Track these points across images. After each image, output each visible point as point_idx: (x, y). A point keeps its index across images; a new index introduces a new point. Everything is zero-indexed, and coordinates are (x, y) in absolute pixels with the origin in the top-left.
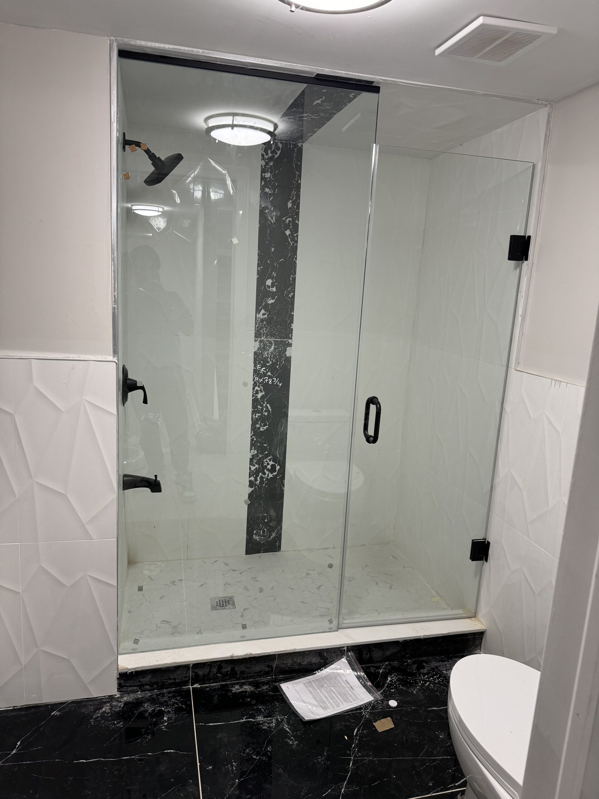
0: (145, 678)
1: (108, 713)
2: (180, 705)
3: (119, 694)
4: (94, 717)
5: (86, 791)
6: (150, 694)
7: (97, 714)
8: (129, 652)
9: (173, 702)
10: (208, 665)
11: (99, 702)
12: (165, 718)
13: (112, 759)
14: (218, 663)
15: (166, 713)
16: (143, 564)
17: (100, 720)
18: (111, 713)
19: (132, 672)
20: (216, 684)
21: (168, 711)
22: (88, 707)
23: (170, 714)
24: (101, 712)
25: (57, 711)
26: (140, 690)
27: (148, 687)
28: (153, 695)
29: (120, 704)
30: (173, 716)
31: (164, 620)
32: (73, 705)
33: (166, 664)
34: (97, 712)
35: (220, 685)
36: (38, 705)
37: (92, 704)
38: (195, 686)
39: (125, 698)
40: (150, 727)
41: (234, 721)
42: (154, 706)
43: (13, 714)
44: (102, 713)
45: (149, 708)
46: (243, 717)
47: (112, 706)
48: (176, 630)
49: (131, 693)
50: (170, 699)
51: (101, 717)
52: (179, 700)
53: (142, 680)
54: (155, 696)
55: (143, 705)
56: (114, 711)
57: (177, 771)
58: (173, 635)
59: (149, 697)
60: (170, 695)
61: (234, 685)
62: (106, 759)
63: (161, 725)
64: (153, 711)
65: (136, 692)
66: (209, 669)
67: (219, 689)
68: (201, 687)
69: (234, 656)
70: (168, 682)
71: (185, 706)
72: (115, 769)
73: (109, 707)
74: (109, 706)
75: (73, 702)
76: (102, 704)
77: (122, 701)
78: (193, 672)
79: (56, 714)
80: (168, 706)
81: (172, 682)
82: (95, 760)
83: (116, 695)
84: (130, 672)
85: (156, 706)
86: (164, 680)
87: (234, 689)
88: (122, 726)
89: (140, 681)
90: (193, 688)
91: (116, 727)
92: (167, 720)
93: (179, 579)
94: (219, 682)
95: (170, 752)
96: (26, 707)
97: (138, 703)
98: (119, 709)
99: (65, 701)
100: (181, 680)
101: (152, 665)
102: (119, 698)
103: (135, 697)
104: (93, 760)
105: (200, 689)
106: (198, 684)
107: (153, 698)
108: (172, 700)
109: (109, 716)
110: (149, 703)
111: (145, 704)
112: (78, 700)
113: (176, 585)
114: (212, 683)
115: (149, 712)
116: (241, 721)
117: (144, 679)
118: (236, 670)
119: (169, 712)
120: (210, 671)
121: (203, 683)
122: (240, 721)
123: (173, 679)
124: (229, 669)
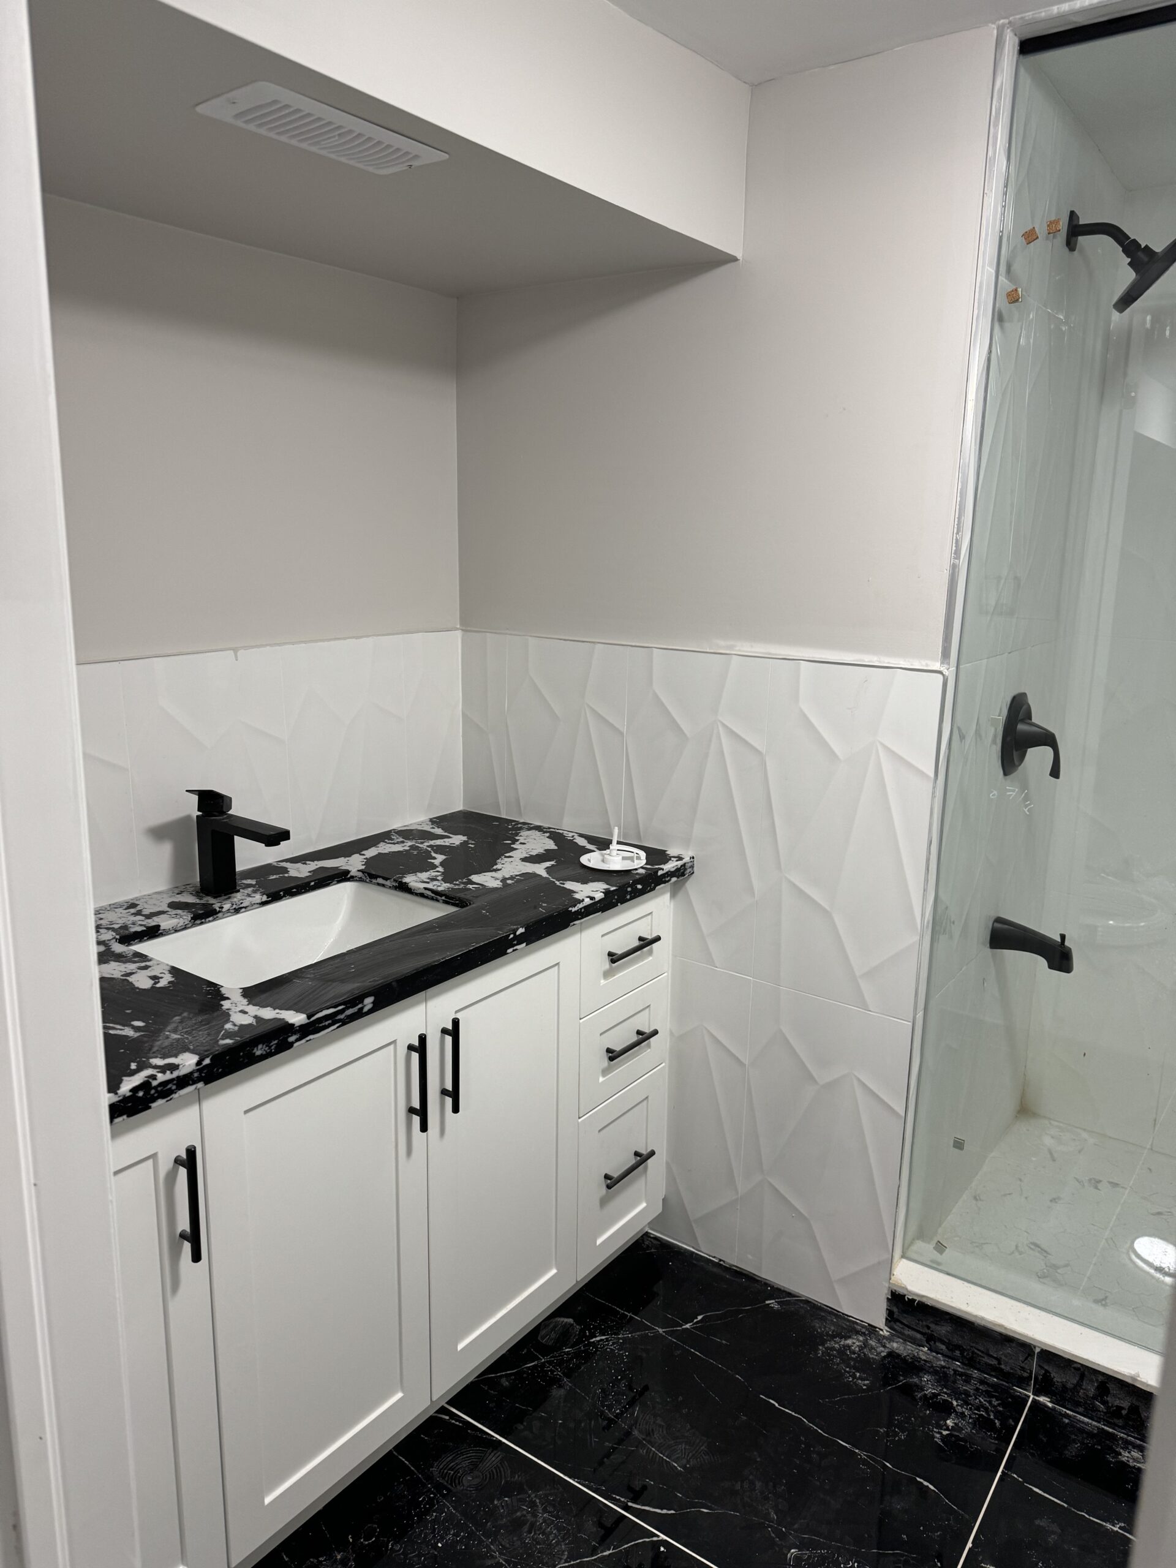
0: (938, 1325)
1: (854, 1353)
2: (992, 1417)
3: (887, 1331)
4: (828, 1345)
5: (755, 1453)
6: (943, 1363)
7: (836, 1343)
8: (925, 1262)
9: (980, 1401)
10: (1075, 1368)
11: (848, 1326)
12: (949, 1422)
13: (820, 1431)
14: (1100, 1378)
15: (957, 1415)
16: (1050, 1123)
17: (833, 1356)
18: (859, 1355)
19: (913, 1300)
20: (1090, 1421)
21: (961, 1413)
22: (826, 1323)
23: (964, 1420)
24: (842, 1343)
25: (776, 1302)
26: (928, 1345)
27: (943, 1347)
28: (949, 1368)
29: (882, 1349)
30: (967, 1429)
31: (1038, 1242)
32: (805, 1306)
33: (983, 1319)
34: (837, 1339)
35: (1098, 1428)
36: (754, 1277)
37: (835, 1322)
38: (1042, 1399)
39: (895, 1345)
40: (913, 1419)
41: (1089, 1516)
42: (940, 1388)
43: (715, 1270)
44: (843, 1345)
45: (929, 1385)
46: (1116, 1522)
47: (865, 1344)
48: (1050, 1274)
49: (909, 1342)
50: (979, 1394)
51: (839, 1351)
52: (994, 1407)
53: (932, 1326)
54: (952, 1373)
55: (921, 1374)
56: (865, 1354)
57: (922, 1528)
58: (1041, 1280)
59: (938, 1367)
60: (981, 1387)
61: (1130, 1447)
62: (811, 1425)
63: (935, 1430)
64: (935, 1395)
65: (920, 1346)
66: (1077, 1379)
67: (1091, 1435)
68: (1054, 1409)
69: (1139, 1379)
70: (984, 1359)
71: (1000, 1424)
72: (816, 1449)
73: (860, 1343)
74: (861, 1341)
75: (807, 1302)
76: (851, 1331)
77: (888, 1346)
78: (1040, 1366)
79: (772, 1305)
80: (966, 1403)
81: (993, 1363)
82: (793, 1414)
83: (882, 1330)
84: (910, 1298)
85: (945, 1390)
86: (976, 1351)
87: (1127, 1454)
88: (865, 1387)
89: (928, 1328)
90: (1034, 1401)
91: (855, 1383)
92: (950, 1427)
93: (1111, 1180)
94: (1099, 1422)
95: (928, 1486)
96: (736, 1271)
97: (914, 1366)
98: (874, 1357)
99: (797, 1295)
100: (1011, 1369)
101: (954, 1305)
102: (884, 1337)
103: (914, 1352)
104: (790, 1412)
105: (1050, 1411)
106: (1049, 1400)
107: (945, 1373)
108: (981, 1399)
109: (853, 1358)
110: (933, 1378)
111: (925, 1374)
112: (816, 1303)
113: (1099, 1190)
114: (1082, 1416)
115: (927, 1393)
116: (1109, 1526)
117: (938, 1328)
118: (1143, 1416)
119: (962, 1415)
120: (1079, 1385)
121: (1061, 1403)
122: (1104, 1524)
123: (996, 1358)
124: (1126, 1404)
